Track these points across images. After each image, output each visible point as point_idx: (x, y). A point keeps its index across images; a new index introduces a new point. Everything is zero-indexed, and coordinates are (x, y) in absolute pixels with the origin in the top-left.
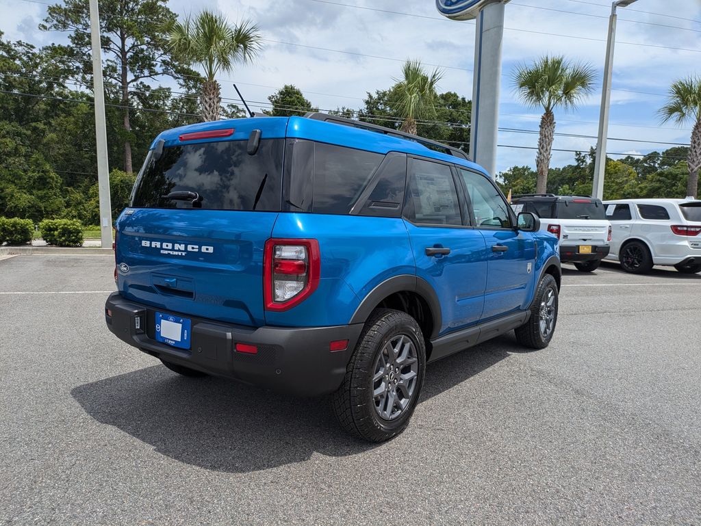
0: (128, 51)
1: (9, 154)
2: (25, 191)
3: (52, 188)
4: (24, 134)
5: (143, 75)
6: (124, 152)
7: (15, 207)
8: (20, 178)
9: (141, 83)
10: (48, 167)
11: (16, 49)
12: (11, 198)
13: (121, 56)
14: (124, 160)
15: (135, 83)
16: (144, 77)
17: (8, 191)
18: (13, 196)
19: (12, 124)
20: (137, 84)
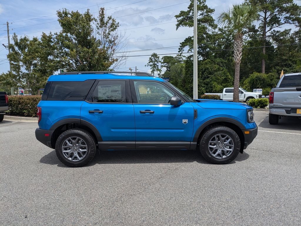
0: (268, 18)
1: (216, 71)
2: (219, 84)
3: (229, 82)
4: (224, 62)
5: (273, 27)
6: (262, 64)
7: (215, 91)
8: (218, 79)
9: (274, 30)
10: (228, 74)
11: (225, 29)
12: (214, 87)
13: (264, 21)
14: (261, 67)
15: (270, 31)
16: (275, 27)
17: (213, 84)
18: (215, 86)
19: (220, 59)
20: (272, 32)
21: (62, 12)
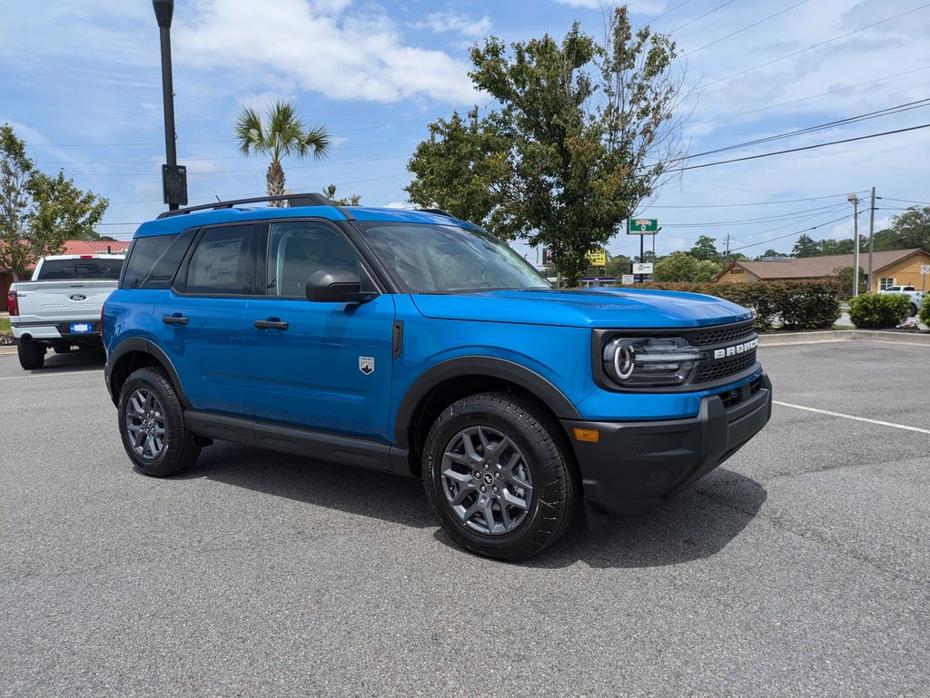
21: (482, 48)
